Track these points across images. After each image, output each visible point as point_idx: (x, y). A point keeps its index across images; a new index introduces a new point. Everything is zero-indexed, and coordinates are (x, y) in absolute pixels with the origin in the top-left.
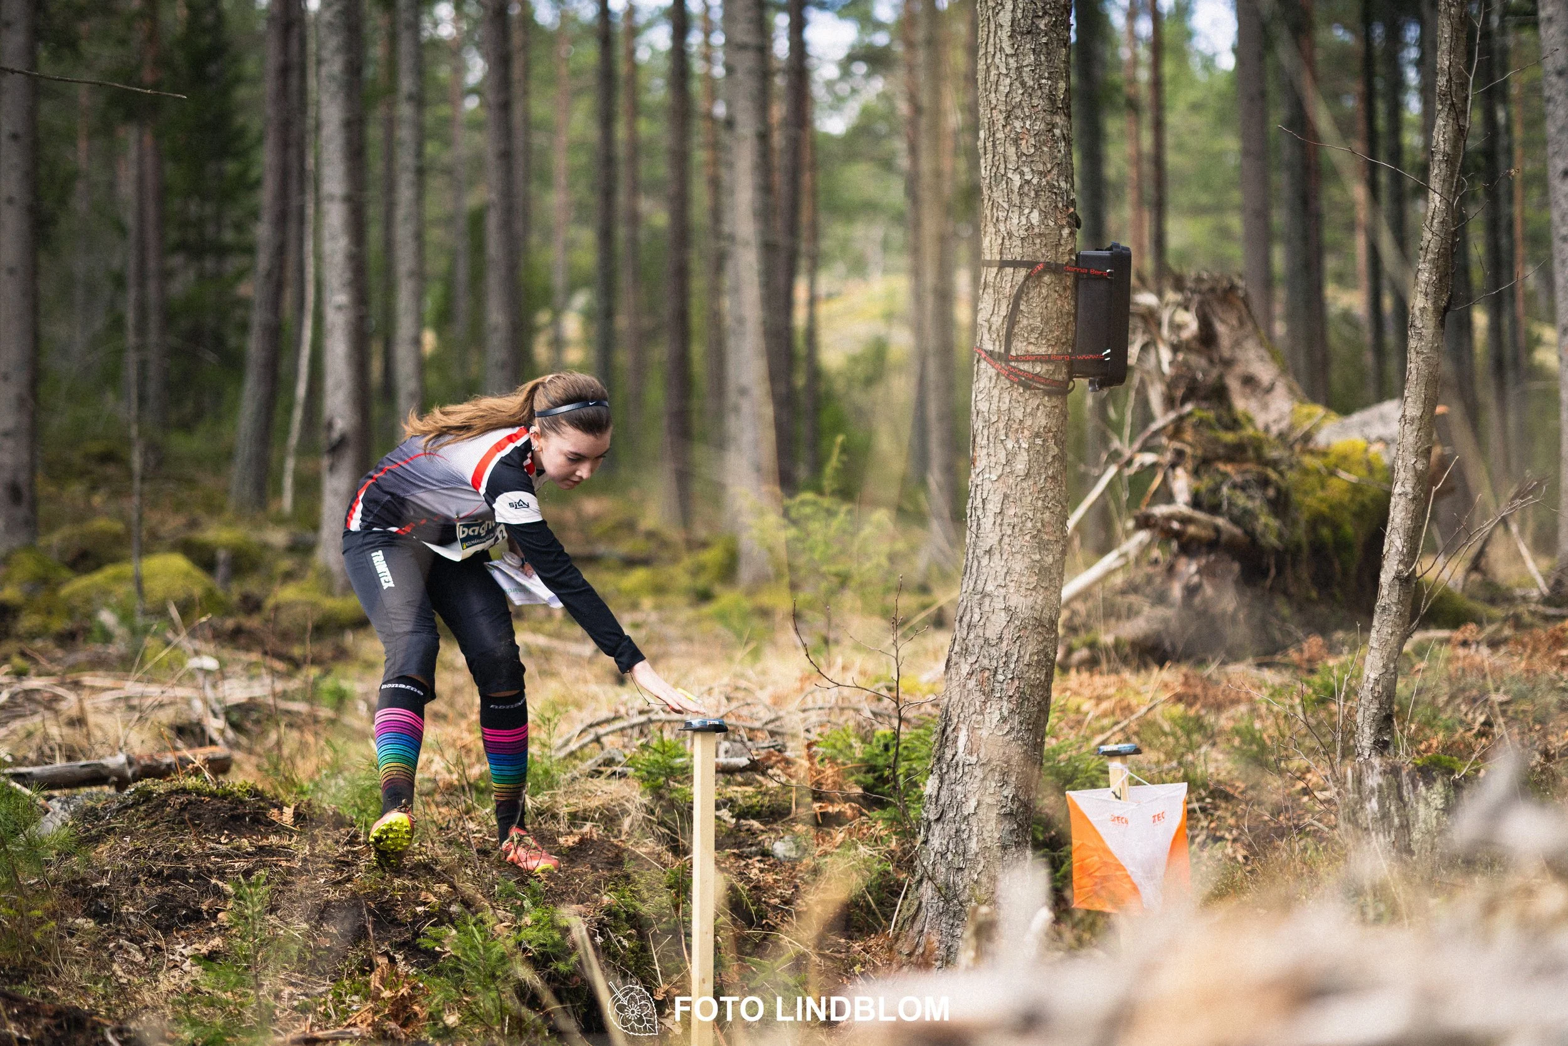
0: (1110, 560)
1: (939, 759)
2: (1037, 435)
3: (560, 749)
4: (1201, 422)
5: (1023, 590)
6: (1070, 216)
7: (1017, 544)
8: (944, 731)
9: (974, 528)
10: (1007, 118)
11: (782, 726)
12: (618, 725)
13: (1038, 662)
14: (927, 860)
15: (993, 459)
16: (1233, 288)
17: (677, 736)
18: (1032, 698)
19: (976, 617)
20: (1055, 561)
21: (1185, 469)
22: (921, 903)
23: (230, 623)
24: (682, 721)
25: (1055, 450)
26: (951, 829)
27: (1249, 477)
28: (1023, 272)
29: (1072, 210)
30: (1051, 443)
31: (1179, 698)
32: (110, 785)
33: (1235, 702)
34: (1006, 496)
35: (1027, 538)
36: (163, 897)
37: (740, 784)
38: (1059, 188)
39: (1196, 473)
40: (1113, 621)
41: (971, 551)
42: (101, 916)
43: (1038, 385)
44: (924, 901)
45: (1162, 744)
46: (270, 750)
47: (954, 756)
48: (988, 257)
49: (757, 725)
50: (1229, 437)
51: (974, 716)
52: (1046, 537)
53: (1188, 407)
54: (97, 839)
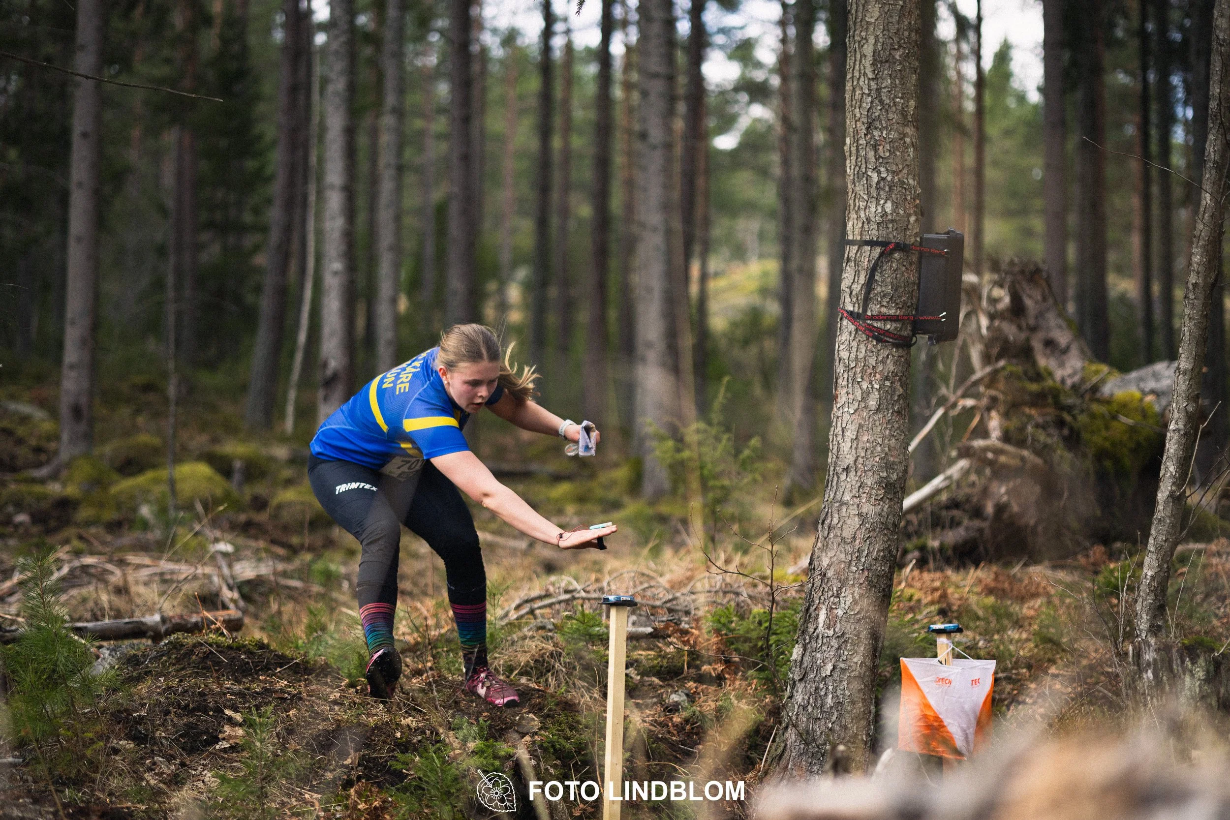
0: (937, 482)
1: (803, 632)
2: (887, 378)
3: (502, 618)
4: (1011, 374)
5: (872, 500)
6: (916, 206)
7: (869, 463)
8: (808, 610)
9: (835, 451)
10: (867, 129)
11: (677, 605)
12: (547, 601)
13: (884, 557)
14: (792, 712)
15: (851, 396)
16: (1037, 271)
17: (595, 610)
18: (878, 586)
19: (835, 521)
20: (899, 479)
21: (998, 411)
22: (786, 745)
23: (243, 518)
24: (599, 599)
25: (900, 391)
26: (811, 687)
27: (1049, 418)
28: (878, 250)
29: (918, 202)
30: (897, 385)
31: (990, 591)
32: (148, 638)
33: (1035, 595)
34: (861, 426)
35: (877, 459)
36: (189, 726)
37: (644, 650)
38: (908, 184)
39: (1006, 415)
40: (939, 529)
41: (832, 469)
42: (139, 739)
43: (888, 339)
44: (788, 743)
45: (977, 627)
46: (273, 616)
47: (815, 630)
48: (850, 238)
49: (658, 603)
50: (1034, 387)
51: (832, 599)
52: (891, 459)
53: (1002, 363)
54: (139, 679)
